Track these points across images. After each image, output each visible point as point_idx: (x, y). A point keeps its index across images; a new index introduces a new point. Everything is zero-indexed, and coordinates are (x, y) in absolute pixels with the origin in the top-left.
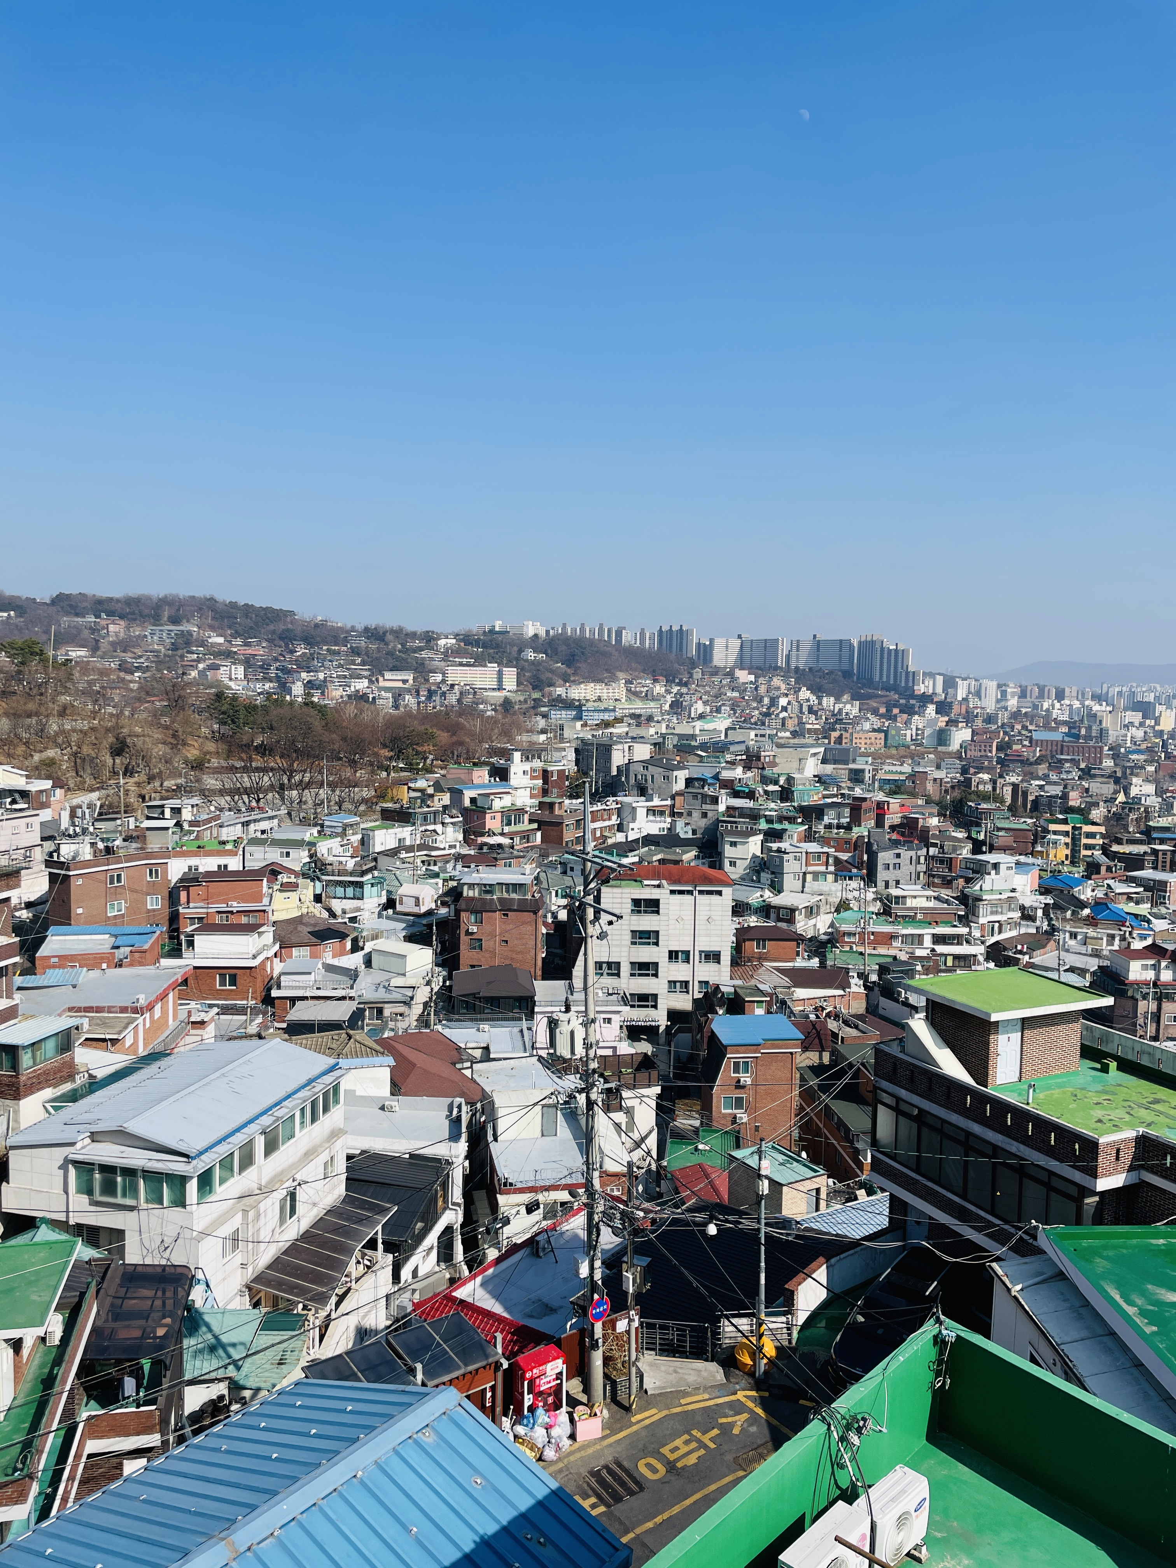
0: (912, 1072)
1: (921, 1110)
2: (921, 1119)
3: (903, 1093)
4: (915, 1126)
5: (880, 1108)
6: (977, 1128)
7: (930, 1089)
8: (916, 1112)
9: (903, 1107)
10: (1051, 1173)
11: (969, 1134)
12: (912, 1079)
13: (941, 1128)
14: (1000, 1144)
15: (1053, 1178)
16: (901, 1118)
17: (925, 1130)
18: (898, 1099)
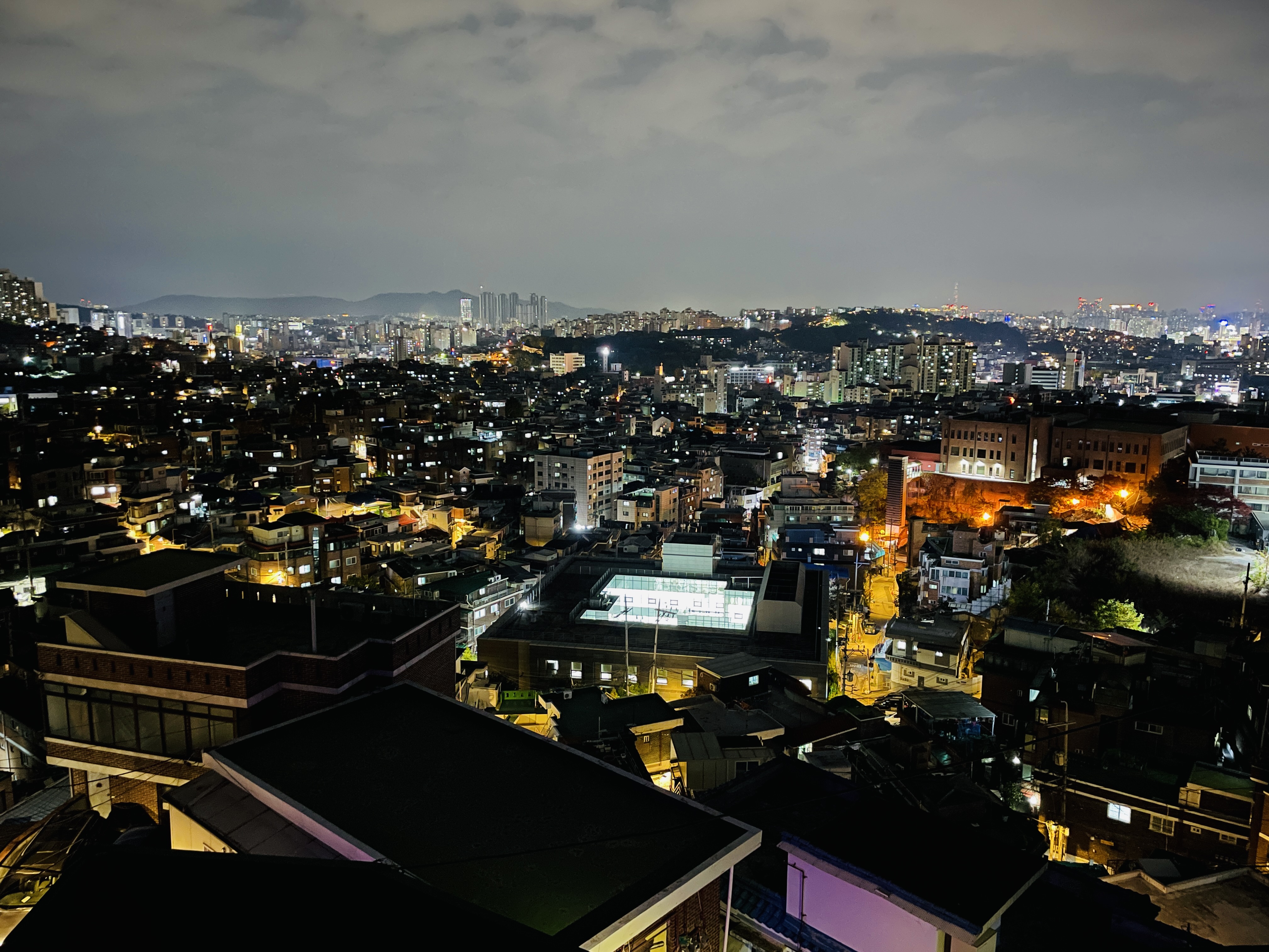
0: (76, 658)
1: (89, 689)
2: (92, 696)
3: (70, 679)
4: (85, 705)
5: (50, 698)
6: (142, 690)
7: (96, 668)
8: (84, 692)
9: (71, 691)
10: (210, 706)
11: (136, 696)
12: (77, 665)
13: (110, 698)
14: (164, 696)
15: (212, 709)
16: (71, 703)
17: (94, 706)
18: (66, 686)
